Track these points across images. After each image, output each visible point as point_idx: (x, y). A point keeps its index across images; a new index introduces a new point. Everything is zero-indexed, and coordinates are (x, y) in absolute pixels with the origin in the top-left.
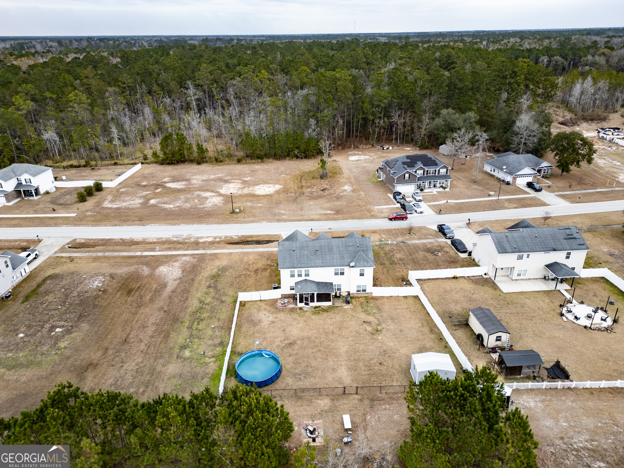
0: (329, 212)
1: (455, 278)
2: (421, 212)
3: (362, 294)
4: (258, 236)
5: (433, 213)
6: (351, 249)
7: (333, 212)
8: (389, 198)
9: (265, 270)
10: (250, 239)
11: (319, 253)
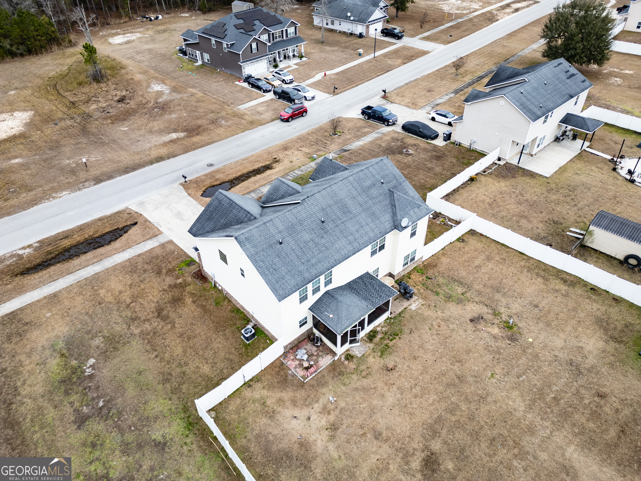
0: (174, 136)
1: (472, 179)
2: (313, 98)
3: (411, 266)
4: (81, 228)
5: (327, 95)
6: (374, 192)
7: (182, 135)
8: (243, 88)
9: (176, 301)
10: (66, 243)
11: (330, 225)
